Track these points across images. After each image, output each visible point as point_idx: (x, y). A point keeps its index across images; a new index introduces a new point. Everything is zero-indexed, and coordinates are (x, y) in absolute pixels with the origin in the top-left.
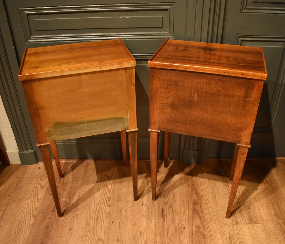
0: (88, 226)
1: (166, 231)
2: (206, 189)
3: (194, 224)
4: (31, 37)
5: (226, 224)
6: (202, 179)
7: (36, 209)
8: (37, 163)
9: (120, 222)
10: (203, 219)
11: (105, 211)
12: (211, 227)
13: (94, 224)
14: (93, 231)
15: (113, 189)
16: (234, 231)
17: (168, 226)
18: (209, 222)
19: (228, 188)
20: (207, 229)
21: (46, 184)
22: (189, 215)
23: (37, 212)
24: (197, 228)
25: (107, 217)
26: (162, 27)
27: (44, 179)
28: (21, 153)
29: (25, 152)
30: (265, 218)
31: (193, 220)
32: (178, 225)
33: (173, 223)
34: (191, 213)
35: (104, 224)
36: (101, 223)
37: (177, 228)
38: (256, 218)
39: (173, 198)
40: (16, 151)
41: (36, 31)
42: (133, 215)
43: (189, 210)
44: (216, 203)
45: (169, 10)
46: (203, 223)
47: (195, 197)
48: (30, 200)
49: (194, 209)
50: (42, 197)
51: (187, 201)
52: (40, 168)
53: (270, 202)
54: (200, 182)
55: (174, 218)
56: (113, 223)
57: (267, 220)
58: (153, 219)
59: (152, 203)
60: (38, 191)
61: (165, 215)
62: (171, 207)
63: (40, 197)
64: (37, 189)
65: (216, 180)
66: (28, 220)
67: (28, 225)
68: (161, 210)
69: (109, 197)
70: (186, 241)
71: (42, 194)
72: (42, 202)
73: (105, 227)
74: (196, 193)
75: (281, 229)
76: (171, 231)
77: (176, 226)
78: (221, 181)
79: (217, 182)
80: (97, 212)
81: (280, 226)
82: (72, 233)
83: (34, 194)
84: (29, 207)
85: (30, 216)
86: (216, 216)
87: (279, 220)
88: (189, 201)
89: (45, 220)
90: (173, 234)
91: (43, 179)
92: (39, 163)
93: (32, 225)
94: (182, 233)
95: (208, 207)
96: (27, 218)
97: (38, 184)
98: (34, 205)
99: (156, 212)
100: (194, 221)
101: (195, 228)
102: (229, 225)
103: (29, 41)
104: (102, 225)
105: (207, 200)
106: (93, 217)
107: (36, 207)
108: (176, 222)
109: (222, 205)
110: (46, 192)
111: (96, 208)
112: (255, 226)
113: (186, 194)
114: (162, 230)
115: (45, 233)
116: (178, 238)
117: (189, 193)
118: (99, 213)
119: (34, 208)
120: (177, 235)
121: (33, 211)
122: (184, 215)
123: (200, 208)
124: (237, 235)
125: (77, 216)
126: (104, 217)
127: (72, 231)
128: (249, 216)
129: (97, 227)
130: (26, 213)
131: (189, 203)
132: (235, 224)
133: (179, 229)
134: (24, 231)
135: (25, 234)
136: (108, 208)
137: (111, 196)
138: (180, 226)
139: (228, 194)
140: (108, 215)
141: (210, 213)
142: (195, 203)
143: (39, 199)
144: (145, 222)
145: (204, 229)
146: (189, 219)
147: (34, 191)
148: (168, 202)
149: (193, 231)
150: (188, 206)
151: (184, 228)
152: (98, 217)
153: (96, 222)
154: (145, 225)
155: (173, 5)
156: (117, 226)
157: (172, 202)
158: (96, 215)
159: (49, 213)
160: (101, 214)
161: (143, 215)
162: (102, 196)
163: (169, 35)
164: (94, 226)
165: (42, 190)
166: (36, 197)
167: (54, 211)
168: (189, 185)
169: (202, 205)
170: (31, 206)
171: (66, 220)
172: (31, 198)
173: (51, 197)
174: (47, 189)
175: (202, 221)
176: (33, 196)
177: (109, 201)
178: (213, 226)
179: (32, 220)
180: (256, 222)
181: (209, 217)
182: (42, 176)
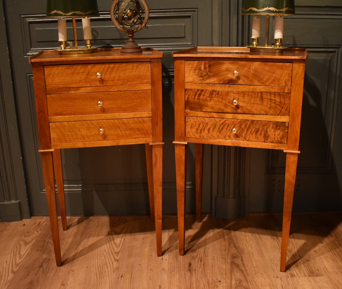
0: (87, 282)
1: (195, 285)
2: (248, 242)
3: (233, 277)
4: (31, 49)
5: (277, 277)
6: (243, 233)
7: (17, 265)
8: (21, 220)
9: (132, 277)
10: (245, 272)
11: (112, 266)
12: (257, 281)
13: (96, 280)
14: (94, 286)
15: (122, 244)
16: (289, 284)
17: (197, 280)
18: (254, 276)
19: (278, 241)
20: (251, 283)
21: (32, 240)
22: (225, 269)
23: (18, 268)
24: (238, 282)
25: (114, 272)
26: (184, 37)
27: (30, 235)
30: (330, 270)
31: (231, 273)
32: (211, 279)
33: (204, 277)
34: (229, 267)
35: (109, 279)
36: (105, 278)
37: (210, 282)
38: (318, 271)
39: (204, 252)
41: (38, 42)
42: (149, 269)
43: (226, 264)
44: (262, 256)
45: (191, 17)
46: (245, 277)
47: (233, 251)
48: (9, 256)
49: (233, 264)
50: (25, 253)
51: (223, 255)
52: (24, 225)
53: (336, 254)
54: (240, 236)
55: (206, 272)
56: (122, 278)
57: (333, 272)
58: (178, 273)
59: (175, 258)
60: (20, 248)
61: (193, 269)
62: (201, 261)
63: (22, 253)
64: (20, 245)
65: (261, 234)
66: (5, 276)
67: (5, 281)
68: (188, 264)
69: (117, 252)
71: (26, 250)
72: (25, 257)
73: (111, 282)
74: (235, 247)
76: (202, 285)
77: (208, 280)
78: (268, 235)
79: (263, 236)
80: (100, 267)
83: (15, 250)
84: (7, 263)
85: (8, 272)
86: (264, 269)
88: (225, 254)
89: (29, 275)
90: (205, 288)
91: (28, 236)
92: (24, 220)
93: (10, 281)
94: (217, 287)
95: (252, 260)
96: (4, 274)
97: (21, 240)
98: (14, 260)
99: (181, 267)
100: (233, 274)
101: (235, 282)
102: (281, 279)
103: (28, 54)
104: (107, 280)
105: (251, 254)
106: (95, 272)
107: (17, 263)
108: (209, 276)
109: (271, 258)
110: (31, 248)
111: (99, 263)
112: (318, 279)
113: (222, 248)
114: (189, 284)
117: (225, 247)
118: (103, 268)
119: (14, 264)
121: (13, 267)
122: (220, 269)
123: (240, 261)
124: (293, 288)
125: (73, 271)
126: (109, 272)
127: (65, 286)
128: (309, 268)
129: (100, 282)
130: (3, 269)
131: (225, 257)
132: (290, 277)
133: (213, 283)
136: (115, 263)
137: (119, 251)
138: (214, 280)
139: (279, 247)
140: (116, 269)
141: (255, 266)
142: (234, 256)
143: (22, 255)
144: (165, 277)
145: (248, 282)
146: (226, 273)
147: (16, 247)
148: (197, 256)
149: (232, 285)
150: (225, 259)
151: (220, 281)
152: (102, 272)
153: (98, 277)
154: (166, 279)
155: (196, 11)
156: (128, 281)
157: (203, 256)
158: (99, 270)
159: (35, 269)
160: (106, 269)
161: (163, 269)
162: (107, 252)
163: (193, 46)
165: (26, 246)
166: (18, 253)
167: (41, 266)
168: (225, 239)
169: (244, 259)
170: (10, 262)
171: (58, 275)
172: (11, 254)
173: (38, 252)
174: (33, 245)
175: (244, 274)
176: (14, 251)
177: (117, 256)
178: (260, 279)
179: (11, 276)
180: (318, 275)
181: (253, 270)
182: (27, 232)
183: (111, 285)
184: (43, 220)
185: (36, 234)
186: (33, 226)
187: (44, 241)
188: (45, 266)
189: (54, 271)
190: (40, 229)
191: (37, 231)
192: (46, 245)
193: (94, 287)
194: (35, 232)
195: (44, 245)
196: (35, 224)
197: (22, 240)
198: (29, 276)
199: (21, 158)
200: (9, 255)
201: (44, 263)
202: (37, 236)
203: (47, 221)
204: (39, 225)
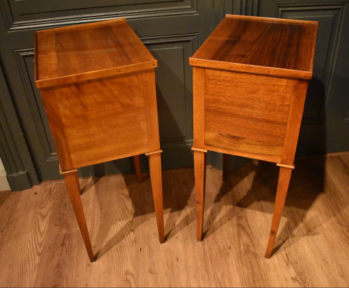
0: (110, 259)
1: (208, 254)
3: (241, 242)
4: (14, 23)
5: (280, 239)
7: (40, 244)
8: (32, 187)
9: (150, 250)
10: (251, 236)
11: (129, 238)
14: (117, 263)
17: (209, 248)
18: (259, 239)
20: (258, 247)
21: (48, 212)
22: (233, 232)
23: (41, 249)
24: (246, 247)
25: (132, 245)
26: (183, 1)
27: (44, 206)
28: (9, 176)
29: (15, 175)
30: (325, 227)
31: (239, 238)
32: (222, 246)
33: (215, 244)
34: (235, 229)
35: (129, 254)
36: (126, 253)
37: (221, 250)
38: (315, 228)
40: (3, 174)
43: (233, 227)
46: (251, 241)
47: (238, 210)
48: (30, 235)
49: (239, 225)
50: (45, 229)
51: (229, 216)
52: (36, 193)
53: (329, 208)
55: (216, 238)
56: (142, 251)
57: (328, 229)
58: (191, 241)
59: (186, 223)
60: (38, 222)
63: (42, 229)
64: (38, 220)
66: (32, 259)
67: (33, 266)
69: (131, 221)
70: (234, 263)
71: (45, 225)
72: (46, 235)
73: (132, 257)
74: (239, 205)
75: (346, 238)
76: (214, 253)
77: (219, 247)
81: (344, 235)
82: (91, 269)
83: (34, 226)
84: (30, 243)
85: (34, 255)
87: (343, 228)
88: (231, 215)
90: (217, 256)
92: (34, 187)
93: (38, 266)
94: (228, 255)
95: (256, 220)
96: (30, 257)
97: (37, 214)
98: (36, 240)
100: (241, 238)
101: (243, 247)
102: (283, 240)
103: (11, 29)
104: (128, 254)
107: (39, 242)
108: (219, 242)
110: (49, 222)
111: (117, 236)
112: (315, 237)
114: (203, 254)
115: (56, 273)
116: (223, 261)
119: (37, 243)
120: (223, 258)
121: (37, 248)
122: (228, 233)
123: (245, 223)
124: (295, 250)
125: (94, 247)
126: (128, 245)
127: (90, 266)
128: (306, 226)
129: (122, 258)
131: (231, 218)
132: (290, 237)
133: (224, 250)
134: (29, 274)
135: (31, 277)
136: (132, 234)
138: (224, 246)
140: (133, 242)
141: (259, 227)
142: (239, 217)
143: (42, 232)
144: (180, 246)
145: (254, 247)
146: (234, 237)
147: (34, 222)
149: (242, 251)
150: (232, 221)
151: (230, 248)
152: (121, 246)
154: (181, 249)
156: (147, 255)
157: (211, 218)
159: (58, 248)
160: (124, 242)
161: (177, 238)
163: (192, 9)
164: (118, 257)
165: (44, 220)
166: (37, 230)
167: (63, 245)
168: (228, 196)
169: (249, 219)
170: (32, 242)
171: (81, 254)
172: (31, 232)
173: (57, 227)
174: (50, 218)
175: (250, 238)
176: (33, 228)
177: (132, 225)
178: (265, 242)
179: (38, 259)
180: (315, 233)
181: (258, 232)
182: (41, 202)
183: (133, 261)
184: (54, 186)
185: (50, 204)
186: (45, 194)
187: (60, 213)
188: (67, 243)
189: (77, 248)
190: (53, 198)
191: (50, 201)
192: (62, 217)
193: (118, 265)
194: (49, 202)
195: (60, 218)
196: (46, 191)
198: (55, 257)
199: (22, 134)
200: (30, 233)
201: (66, 240)
202: (51, 206)
203: (57, 186)
204: (50, 192)
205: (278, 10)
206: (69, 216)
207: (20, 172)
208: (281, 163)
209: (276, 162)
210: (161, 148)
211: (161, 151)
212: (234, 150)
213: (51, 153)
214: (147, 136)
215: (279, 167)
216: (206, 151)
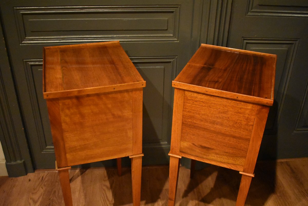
4: (26, 38)
8: (27, 174)
21: (39, 198)
26: (167, 30)
27: (37, 192)
28: (8, 164)
29: (13, 163)
40: (3, 162)
41: (32, 32)
45: (174, 12)
52: (30, 180)
64: (30, 204)
91: (35, 193)
92: (29, 174)
97: (29, 199)
103: (23, 42)
155: (179, 8)
163: (174, 37)
165: (35, 205)
174: (41, 203)
182: (34, 189)
184: (46, 174)
185: (42, 191)
186: (38, 181)
187: (49, 199)
190: (44, 185)
194: (41, 188)
195: (50, 203)
196: (39, 178)
197: (31, 198)
199: (23, 129)
202: (42, 193)
203: (48, 175)
204: (42, 180)
205: (243, 41)
206: (57, 203)
207: (18, 161)
208: (244, 171)
209: (239, 171)
210: (143, 152)
211: (143, 155)
212: (204, 158)
213: (46, 146)
214: (132, 142)
215: (241, 175)
216: (181, 157)
